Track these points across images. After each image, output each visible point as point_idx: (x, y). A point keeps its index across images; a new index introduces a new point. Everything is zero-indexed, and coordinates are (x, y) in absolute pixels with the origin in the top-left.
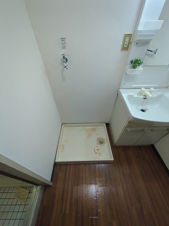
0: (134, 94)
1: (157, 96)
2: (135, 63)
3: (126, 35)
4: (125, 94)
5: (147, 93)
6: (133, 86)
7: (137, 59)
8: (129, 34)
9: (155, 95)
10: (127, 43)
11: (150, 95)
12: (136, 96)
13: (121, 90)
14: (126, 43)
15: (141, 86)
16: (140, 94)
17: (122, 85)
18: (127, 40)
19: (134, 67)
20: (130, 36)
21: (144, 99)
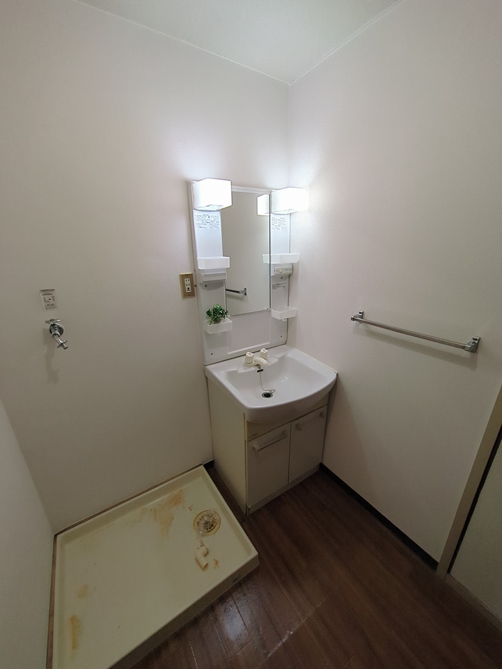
0: (238, 366)
1: (277, 360)
2: (216, 315)
3: (183, 277)
4: (220, 373)
5: (258, 358)
6: (229, 353)
7: (215, 307)
8: (187, 275)
9: (274, 360)
10: (190, 287)
11: (264, 361)
12: (242, 370)
13: (209, 367)
14: (187, 287)
15: (244, 351)
16: (248, 364)
17: (208, 358)
18: (187, 282)
19: (217, 321)
20: (190, 276)
21: (259, 373)
